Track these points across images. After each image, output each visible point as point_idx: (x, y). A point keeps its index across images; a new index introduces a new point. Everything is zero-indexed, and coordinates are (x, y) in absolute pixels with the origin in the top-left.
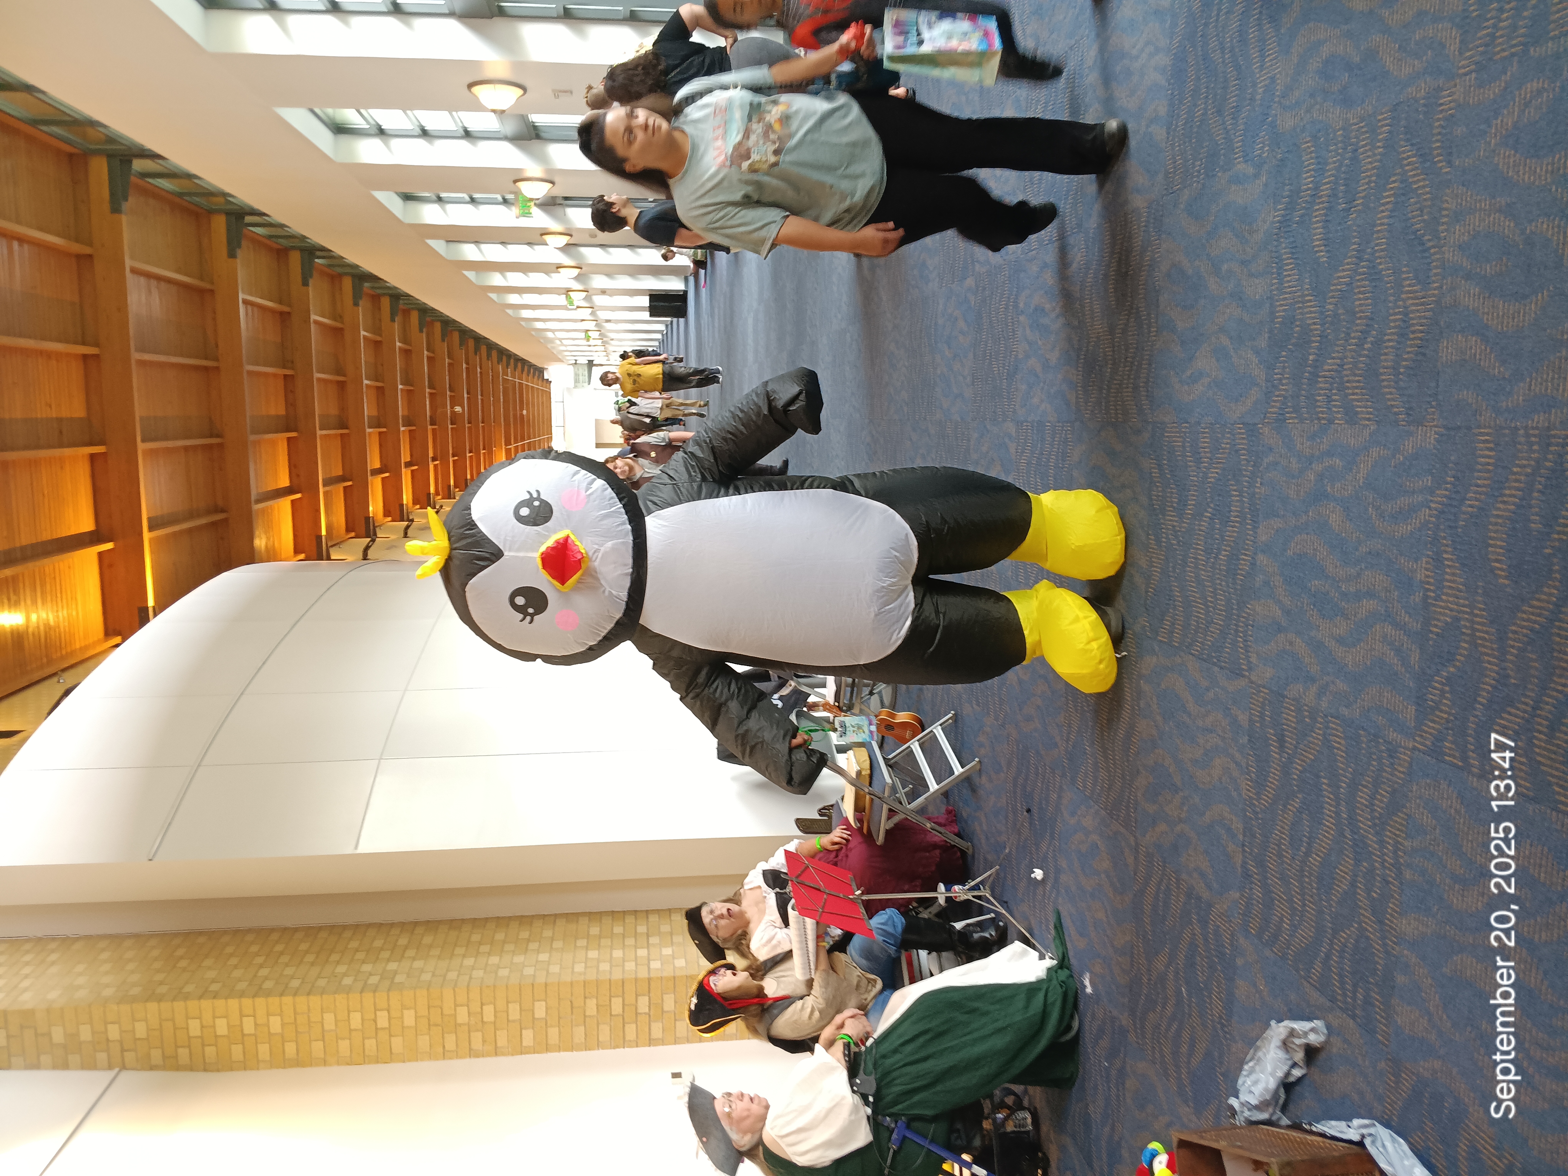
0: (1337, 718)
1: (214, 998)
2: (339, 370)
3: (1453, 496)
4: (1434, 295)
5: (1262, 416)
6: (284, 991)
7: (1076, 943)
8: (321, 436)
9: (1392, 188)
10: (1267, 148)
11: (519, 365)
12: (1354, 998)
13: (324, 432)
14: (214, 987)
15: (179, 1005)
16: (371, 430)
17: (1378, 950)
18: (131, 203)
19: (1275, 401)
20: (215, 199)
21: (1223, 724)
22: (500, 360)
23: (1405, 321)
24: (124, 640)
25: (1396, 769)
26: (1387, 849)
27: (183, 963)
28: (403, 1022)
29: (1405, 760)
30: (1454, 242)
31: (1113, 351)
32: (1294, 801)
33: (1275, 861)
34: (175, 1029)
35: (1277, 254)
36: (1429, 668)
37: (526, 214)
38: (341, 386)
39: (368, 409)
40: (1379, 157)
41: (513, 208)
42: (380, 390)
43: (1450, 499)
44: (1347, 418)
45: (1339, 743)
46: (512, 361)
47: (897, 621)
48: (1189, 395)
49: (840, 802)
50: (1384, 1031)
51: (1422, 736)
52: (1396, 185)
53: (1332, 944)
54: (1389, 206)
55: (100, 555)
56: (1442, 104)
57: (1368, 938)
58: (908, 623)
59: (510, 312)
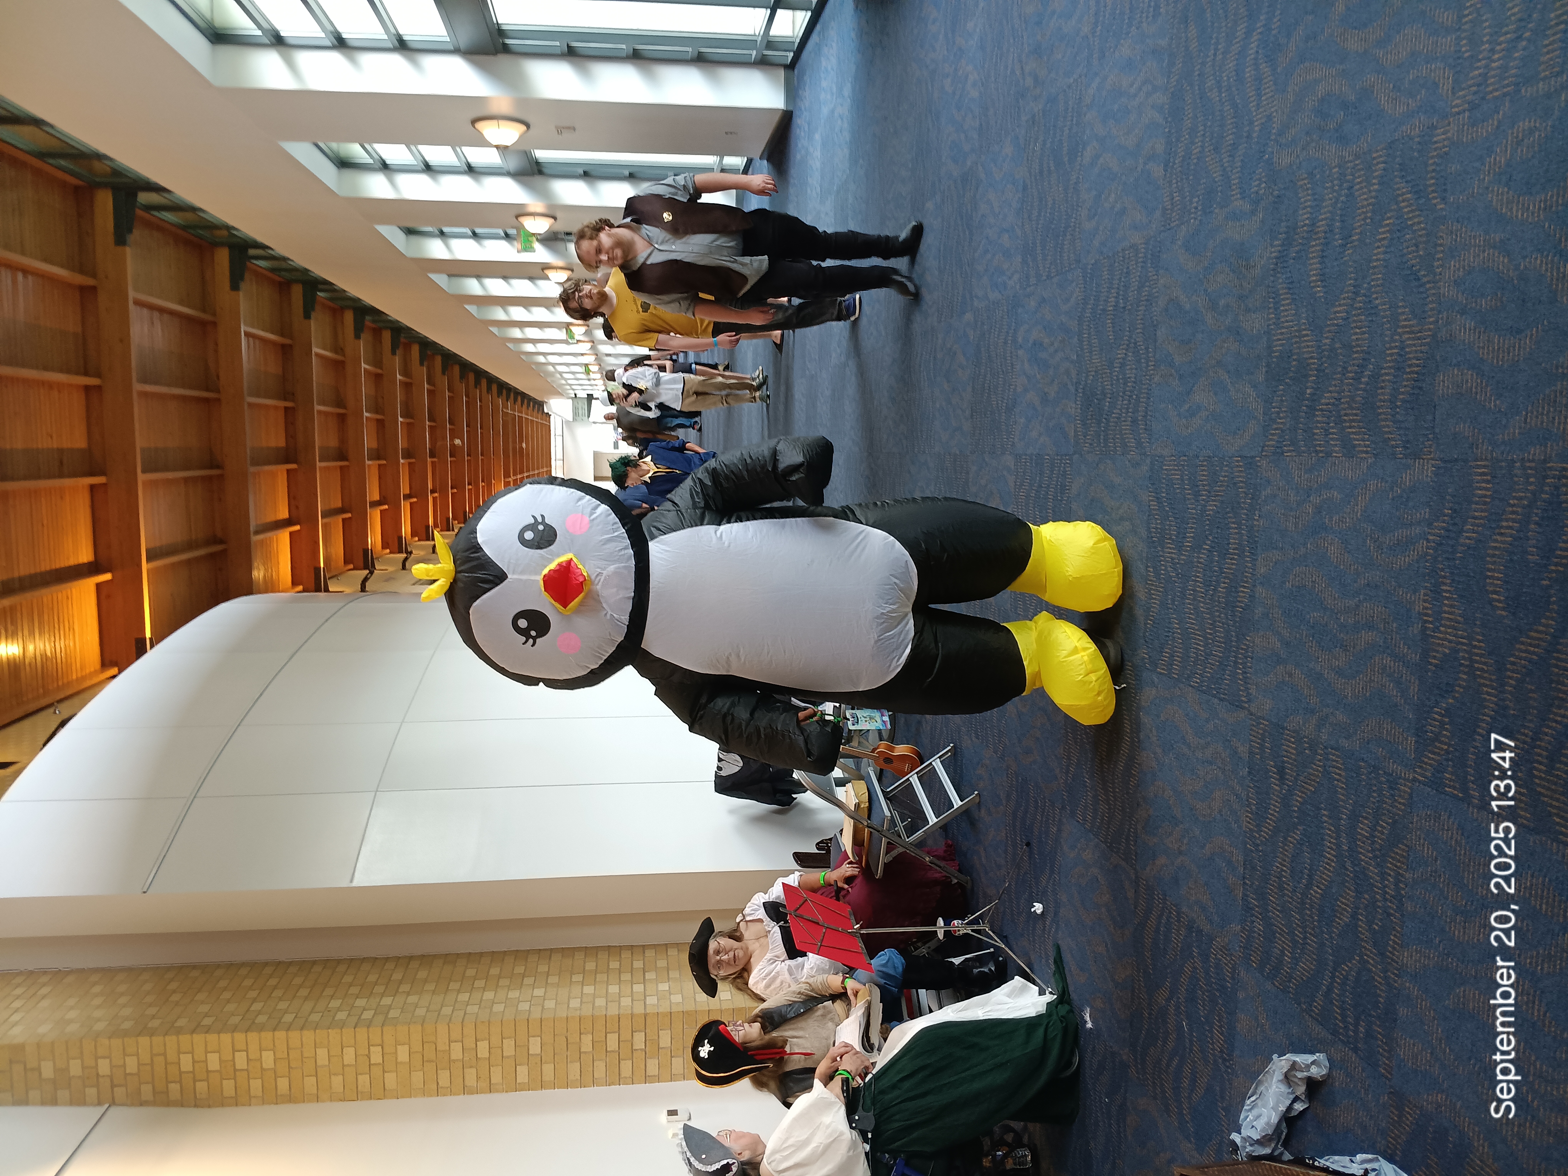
0: (1336, 749)
1: (207, 1032)
2: (340, 403)
3: (1451, 528)
4: (1430, 330)
5: (1260, 449)
6: (277, 1025)
7: (1076, 979)
8: (320, 468)
9: (1388, 225)
10: (1263, 185)
11: (519, 398)
12: (1356, 1032)
13: (324, 464)
14: (207, 1021)
15: (171, 1040)
16: (370, 462)
17: (1380, 983)
18: (136, 235)
19: (1273, 435)
20: (218, 233)
21: (1223, 755)
22: (500, 393)
23: (1401, 355)
24: (120, 672)
25: (1396, 800)
26: (1388, 880)
27: (175, 997)
28: (396, 1059)
29: (1405, 792)
30: (1449, 278)
31: (1112, 385)
32: (1294, 833)
33: (1276, 893)
34: (166, 1063)
35: (1274, 290)
36: (1428, 699)
37: (528, 248)
38: (342, 419)
39: (369, 441)
40: (1373, 194)
41: (515, 243)
42: (380, 423)
43: (1448, 531)
44: (1345, 450)
45: (1339, 775)
46: (512, 395)
47: (897, 649)
48: (1187, 428)
49: (838, 836)
50: (1385, 1064)
51: (1421, 767)
52: (1391, 221)
53: (1333, 977)
54: (1385, 242)
55: (98, 586)
56: (1436, 142)
57: (1370, 971)
58: (908, 651)
59: (510, 345)
